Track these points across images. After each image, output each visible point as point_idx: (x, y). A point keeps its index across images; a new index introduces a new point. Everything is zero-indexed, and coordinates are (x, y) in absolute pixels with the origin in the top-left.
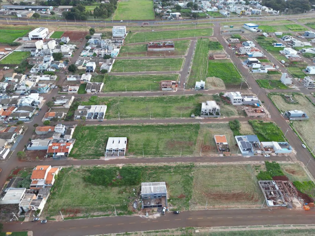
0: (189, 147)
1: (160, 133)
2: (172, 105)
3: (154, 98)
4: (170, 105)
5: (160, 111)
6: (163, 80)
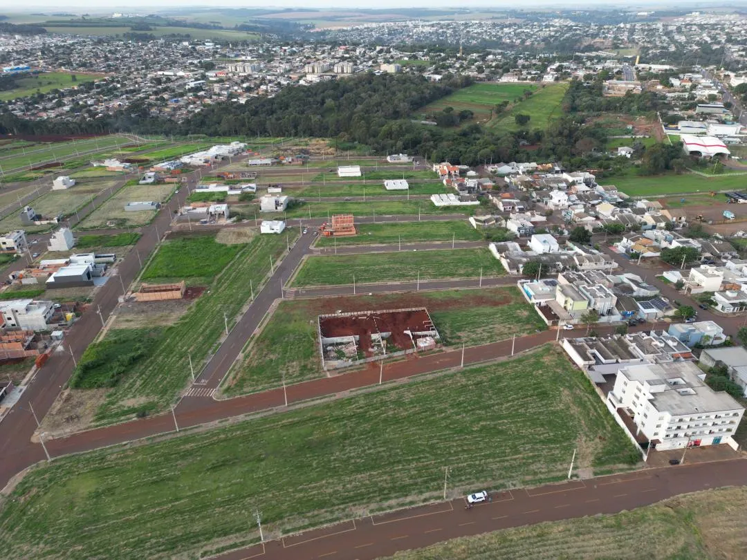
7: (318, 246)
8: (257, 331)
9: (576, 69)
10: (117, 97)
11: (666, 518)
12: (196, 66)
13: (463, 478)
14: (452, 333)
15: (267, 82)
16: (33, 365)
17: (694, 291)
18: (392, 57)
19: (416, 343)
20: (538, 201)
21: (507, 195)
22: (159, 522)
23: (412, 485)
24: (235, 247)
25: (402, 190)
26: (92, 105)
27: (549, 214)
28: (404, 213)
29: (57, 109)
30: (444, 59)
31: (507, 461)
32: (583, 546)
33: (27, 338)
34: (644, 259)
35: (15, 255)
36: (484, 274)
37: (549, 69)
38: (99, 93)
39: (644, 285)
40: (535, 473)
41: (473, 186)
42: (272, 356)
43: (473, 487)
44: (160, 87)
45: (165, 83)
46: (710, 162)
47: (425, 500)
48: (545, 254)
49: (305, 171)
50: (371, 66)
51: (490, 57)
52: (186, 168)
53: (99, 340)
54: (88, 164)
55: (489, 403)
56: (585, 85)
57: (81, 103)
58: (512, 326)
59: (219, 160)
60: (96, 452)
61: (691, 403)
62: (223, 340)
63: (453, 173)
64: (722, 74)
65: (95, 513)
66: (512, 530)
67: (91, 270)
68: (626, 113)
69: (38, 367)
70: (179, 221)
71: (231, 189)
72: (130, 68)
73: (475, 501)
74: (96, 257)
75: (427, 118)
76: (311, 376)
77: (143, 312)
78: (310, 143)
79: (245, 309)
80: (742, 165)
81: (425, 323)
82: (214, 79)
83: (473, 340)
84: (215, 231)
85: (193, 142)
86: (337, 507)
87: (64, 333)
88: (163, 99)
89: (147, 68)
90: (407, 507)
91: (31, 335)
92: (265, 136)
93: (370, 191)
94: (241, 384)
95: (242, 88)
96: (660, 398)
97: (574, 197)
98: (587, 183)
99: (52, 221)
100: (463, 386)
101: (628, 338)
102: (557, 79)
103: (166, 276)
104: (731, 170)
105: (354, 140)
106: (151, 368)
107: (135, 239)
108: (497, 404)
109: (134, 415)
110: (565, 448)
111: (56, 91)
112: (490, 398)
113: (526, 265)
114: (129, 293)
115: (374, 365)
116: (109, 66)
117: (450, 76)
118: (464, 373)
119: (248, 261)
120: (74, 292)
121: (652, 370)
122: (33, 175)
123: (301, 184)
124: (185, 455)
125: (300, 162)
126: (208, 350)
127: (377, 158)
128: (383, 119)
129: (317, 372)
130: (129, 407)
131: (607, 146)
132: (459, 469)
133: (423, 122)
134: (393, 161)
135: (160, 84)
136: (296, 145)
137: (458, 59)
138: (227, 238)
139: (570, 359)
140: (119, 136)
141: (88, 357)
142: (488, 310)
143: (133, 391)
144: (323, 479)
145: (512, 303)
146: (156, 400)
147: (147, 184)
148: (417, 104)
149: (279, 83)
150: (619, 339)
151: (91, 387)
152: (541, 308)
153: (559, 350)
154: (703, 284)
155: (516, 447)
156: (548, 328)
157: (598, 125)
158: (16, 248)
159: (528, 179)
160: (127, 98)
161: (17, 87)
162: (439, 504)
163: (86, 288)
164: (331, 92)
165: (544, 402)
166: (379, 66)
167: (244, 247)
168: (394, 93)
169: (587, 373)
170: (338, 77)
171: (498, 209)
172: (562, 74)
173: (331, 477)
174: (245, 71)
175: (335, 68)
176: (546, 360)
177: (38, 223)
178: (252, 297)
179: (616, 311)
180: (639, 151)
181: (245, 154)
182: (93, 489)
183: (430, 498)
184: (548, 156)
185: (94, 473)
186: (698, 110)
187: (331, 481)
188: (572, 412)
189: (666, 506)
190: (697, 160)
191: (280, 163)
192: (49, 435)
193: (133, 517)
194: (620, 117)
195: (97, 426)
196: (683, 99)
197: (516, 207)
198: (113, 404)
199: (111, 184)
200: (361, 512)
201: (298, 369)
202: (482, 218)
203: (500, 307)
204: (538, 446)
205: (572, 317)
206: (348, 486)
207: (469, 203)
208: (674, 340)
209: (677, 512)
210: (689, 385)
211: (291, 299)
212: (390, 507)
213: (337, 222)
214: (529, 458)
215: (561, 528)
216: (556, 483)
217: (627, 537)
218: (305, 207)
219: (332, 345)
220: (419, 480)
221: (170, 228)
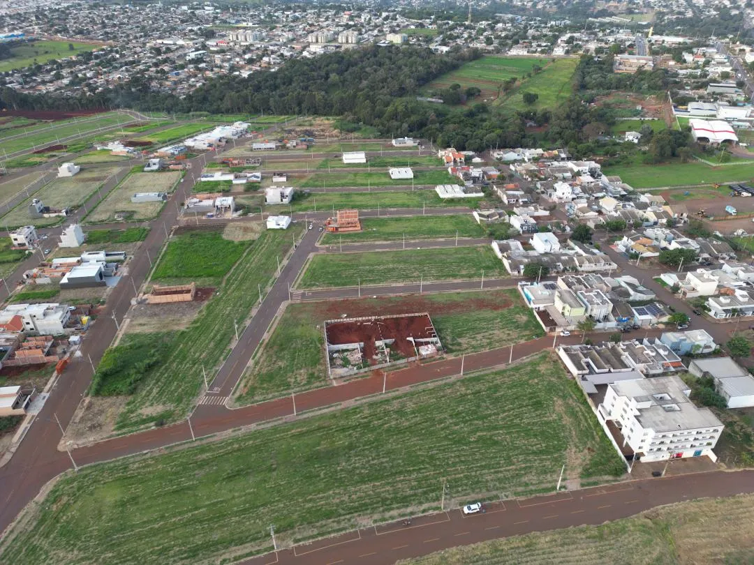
7: (323, 243)
8: (266, 336)
9: (587, 41)
10: (116, 68)
11: (645, 529)
12: (196, 34)
13: (460, 489)
14: (453, 339)
15: (269, 53)
16: (53, 371)
17: (689, 295)
18: (398, 26)
19: (418, 350)
20: (543, 193)
21: (511, 185)
22: (181, 531)
23: (412, 496)
24: (242, 244)
25: (407, 179)
26: (91, 78)
27: (553, 208)
28: (408, 206)
29: (55, 82)
30: (452, 28)
31: (501, 472)
32: (567, 556)
33: (46, 344)
34: (643, 259)
35: (27, 252)
36: (486, 276)
37: (559, 41)
38: (98, 65)
39: (641, 288)
40: (527, 485)
41: (477, 175)
42: (280, 363)
43: (469, 498)
44: (160, 58)
45: (165, 53)
46: (717, 148)
47: (424, 511)
48: (546, 254)
49: (309, 156)
50: (377, 36)
51: (500, 25)
52: (190, 153)
53: (115, 346)
54: (91, 147)
55: (486, 412)
56: (596, 59)
57: (80, 75)
58: (511, 332)
59: (223, 143)
60: (118, 461)
61: (674, 420)
62: (233, 345)
63: (458, 160)
64: (737, 49)
65: (122, 522)
66: (503, 540)
67: (103, 270)
68: (636, 92)
69: (58, 373)
70: (186, 214)
71: (236, 177)
72: (128, 36)
73: (471, 512)
74: (107, 255)
75: (433, 95)
76: (318, 384)
77: (156, 315)
78: (313, 122)
79: (254, 312)
80: (749, 153)
81: (428, 330)
82: (215, 49)
83: (474, 347)
84: (221, 226)
85: (195, 121)
86: (343, 518)
87: (81, 337)
88: (163, 72)
89: (145, 36)
90: (408, 518)
91: (50, 341)
92: (269, 114)
93: (375, 180)
94: (252, 391)
95: (245, 59)
96: (646, 414)
97: (578, 190)
98: (593, 173)
99: (61, 214)
100: (462, 396)
101: (621, 346)
102: (567, 52)
103: (176, 276)
104: (737, 158)
105: (359, 120)
106: (166, 375)
107: (144, 235)
108: (494, 414)
109: (153, 424)
110: (556, 460)
111: (54, 62)
112: (488, 408)
113: (527, 266)
114: (141, 294)
115: (378, 373)
116: (107, 33)
117: (457, 49)
118: (463, 381)
119: (256, 259)
120: (87, 293)
121: (641, 385)
122: (37, 159)
123: (306, 172)
124: (202, 465)
125: (304, 147)
126: (220, 356)
127: (381, 141)
128: (389, 97)
129: (324, 380)
130: (147, 415)
131: (614, 129)
132: (456, 480)
133: (429, 100)
134: (398, 145)
135: (160, 55)
136: (300, 125)
137: (467, 28)
138: (234, 235)
139: (565, 367)
140: (121, 112)
141: (106, 364)
142: (487, 314)
143: (151, 398)
144: (329, 489)
145: (512, 307)
146: (172, 409)
147: (152, 171)
148: (423, 79)
149: (282, 55)
150: (613, 347)
151: (110, 395)
152: (540, 313)
153: (556, 358)
154: (698, 289)
155: (510, 457)
156: (546, 333)
157: (608, 106)
158: (27, 244)
159: (534, 167)
160: (127, 70)
161: (13, 56)
162: (437, 514)
163: (99, 288)
164: (335, 66)
165: (538, 413)
166: (385, 35)
167: (250, 244)
168: (400, 68)
169: (580, 383)
170: (343, 49)
171: (502, 202)
172: (573, 46)
173: (338, 487)
174: (246, 40)
175: (340, 37)
176: (542, 368)
177: (46, 215)
178: (260, 300)
179: (612, 317)
180: (647, 136)
181: (249, 136)
182: (118, 498)
183: (429, 509)
184: (554, 140)
185: (118, 482)
186: (710, 89)
187: (337, 491)
188: (564, 423)
189: (646, 517)
190: (704, 147)
191: (284, 147)
192: (73, 444)
193: (156, 526)
194: (630, 96)
195: (119, 435)
196: (695, 77)
197: (520, 200)
198: (132, 412)
199: (116, 170)
200: (366, 522)
201: (305, 377)
202: (486, 213)
203: (500, 311)
204: (531, 457)
205: (569, 324)
206: (353, 496)
207: (474, 195)
208: (665, 349)
209: (655, 523)
210: (674, 401)
211: (298, 301)
212: (392, 518)
213: (342, 217)
214: (521, 469)
215: (548, 539)
216: (546, 495)
217: (608, 547)
218: (309, 199)
219: (338, 351)
220: (420, 490)
221: (177, 222)
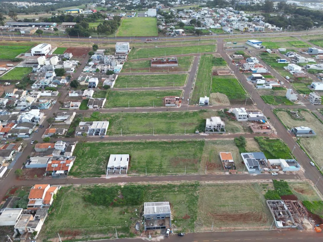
0: (193, 165)
1: (164, 150)
2: (176, 121)
3: (157, 114)
4: (173, 121)
5: (163, 126)
6: (166, 95)
7: (181, 91)
